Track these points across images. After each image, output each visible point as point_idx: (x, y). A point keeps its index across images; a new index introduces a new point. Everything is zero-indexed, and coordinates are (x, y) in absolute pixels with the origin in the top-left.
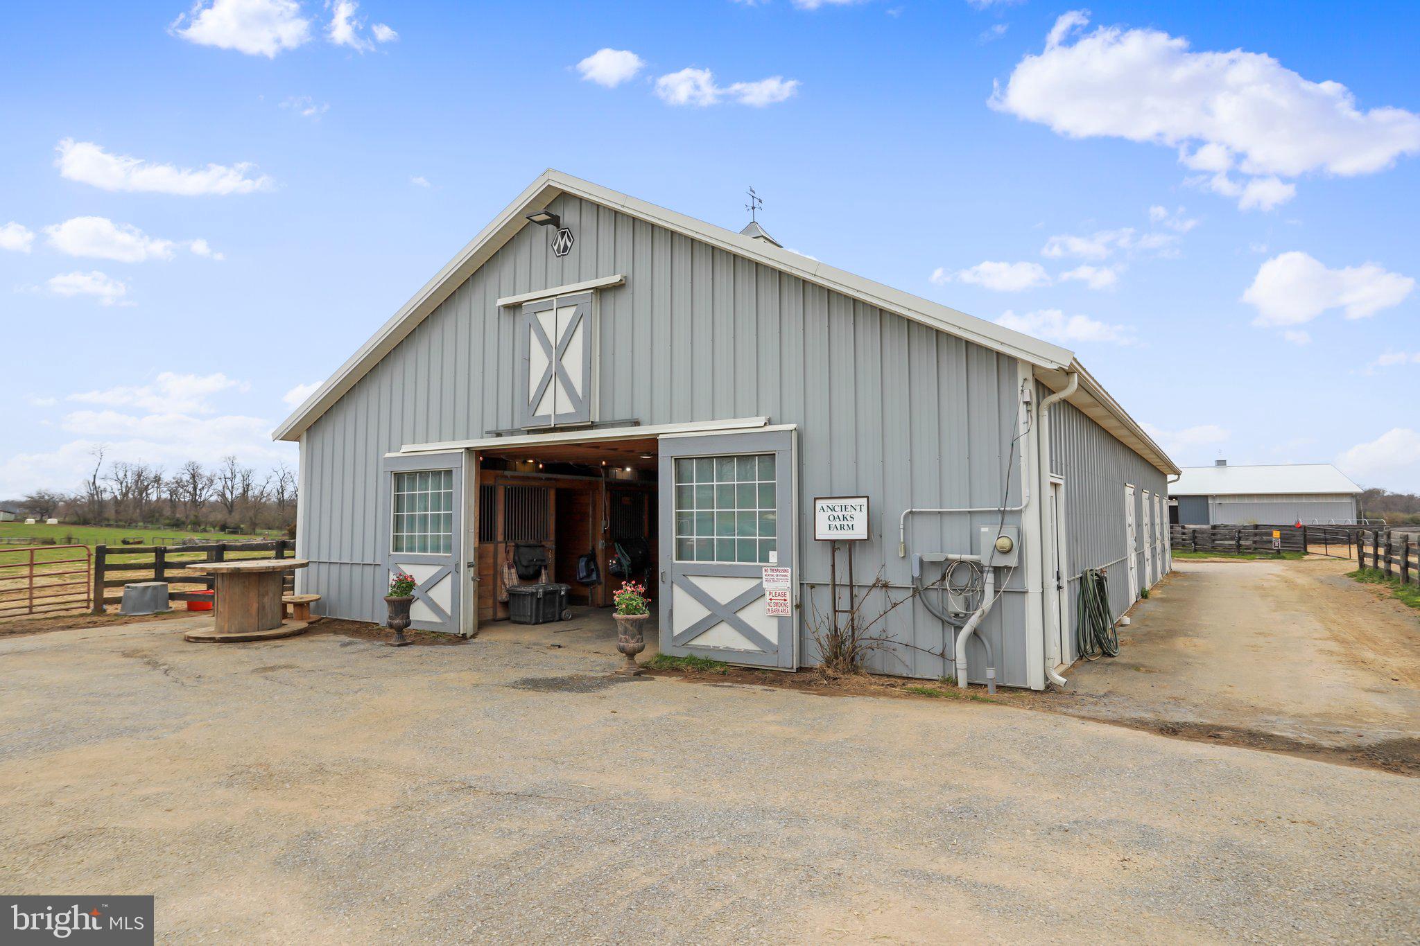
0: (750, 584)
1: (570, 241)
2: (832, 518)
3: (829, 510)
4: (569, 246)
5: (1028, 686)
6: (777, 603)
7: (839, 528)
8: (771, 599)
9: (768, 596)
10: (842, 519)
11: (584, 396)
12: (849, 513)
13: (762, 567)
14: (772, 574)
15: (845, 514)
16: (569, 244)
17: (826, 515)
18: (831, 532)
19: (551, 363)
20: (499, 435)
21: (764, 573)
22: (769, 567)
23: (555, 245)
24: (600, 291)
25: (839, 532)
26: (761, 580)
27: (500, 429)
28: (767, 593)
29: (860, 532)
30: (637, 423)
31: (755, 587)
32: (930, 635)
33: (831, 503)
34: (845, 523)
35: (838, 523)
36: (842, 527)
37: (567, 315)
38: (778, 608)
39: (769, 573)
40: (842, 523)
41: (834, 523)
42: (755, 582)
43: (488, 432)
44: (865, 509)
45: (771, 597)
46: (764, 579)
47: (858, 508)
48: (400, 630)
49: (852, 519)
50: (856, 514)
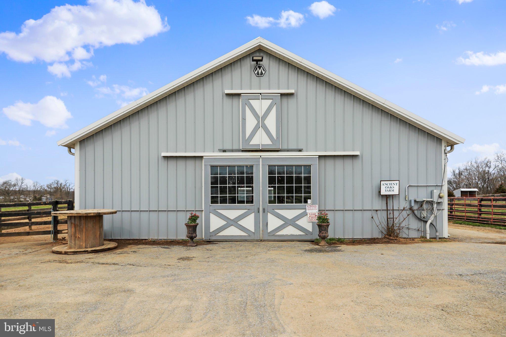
0: (302, 211)
1: (264, 71)
2: (386, 187)
3: (385, 185)
4: (264, 73)
5: (443, 237)
6: (312, 218)
7: (389, 191)
8: (310, 216)
9: (309, 215)
10: (390, 188)
11: (277, 138)
12: (393, 186)
13: (306, 205)
14: (310, 207)
15: (391, 186)
16: (264, 72)
17: (385, 186)
18: (386, 192)
19: (259, 122)
20: (224, 151)
21: (307, 207)
22: (309, 205)
23: (255, 71)
24: (282, 95)
25: (389, 192)
26: (305, 210)
27: (224, 148)
28: (308, 214)
29: (396, 192)
30: (300, 151)
31: (303, 212)
32: (414, 224)
33: (386, 182)
34: (391, 189)
35: (388, 189)
36: (390, 191)
37: (267, 103)
38: (312, 219)
39: (309, 207)
40: (390, 189)
41: (387, 189)
42: (304, 210)
43: (219, 150)
44: (398, 184)
45: (310, 215)
46: (307, 209)
47: (396, 184)
48: (192, 238)
49: (393, 188)
50: (395, 186)
